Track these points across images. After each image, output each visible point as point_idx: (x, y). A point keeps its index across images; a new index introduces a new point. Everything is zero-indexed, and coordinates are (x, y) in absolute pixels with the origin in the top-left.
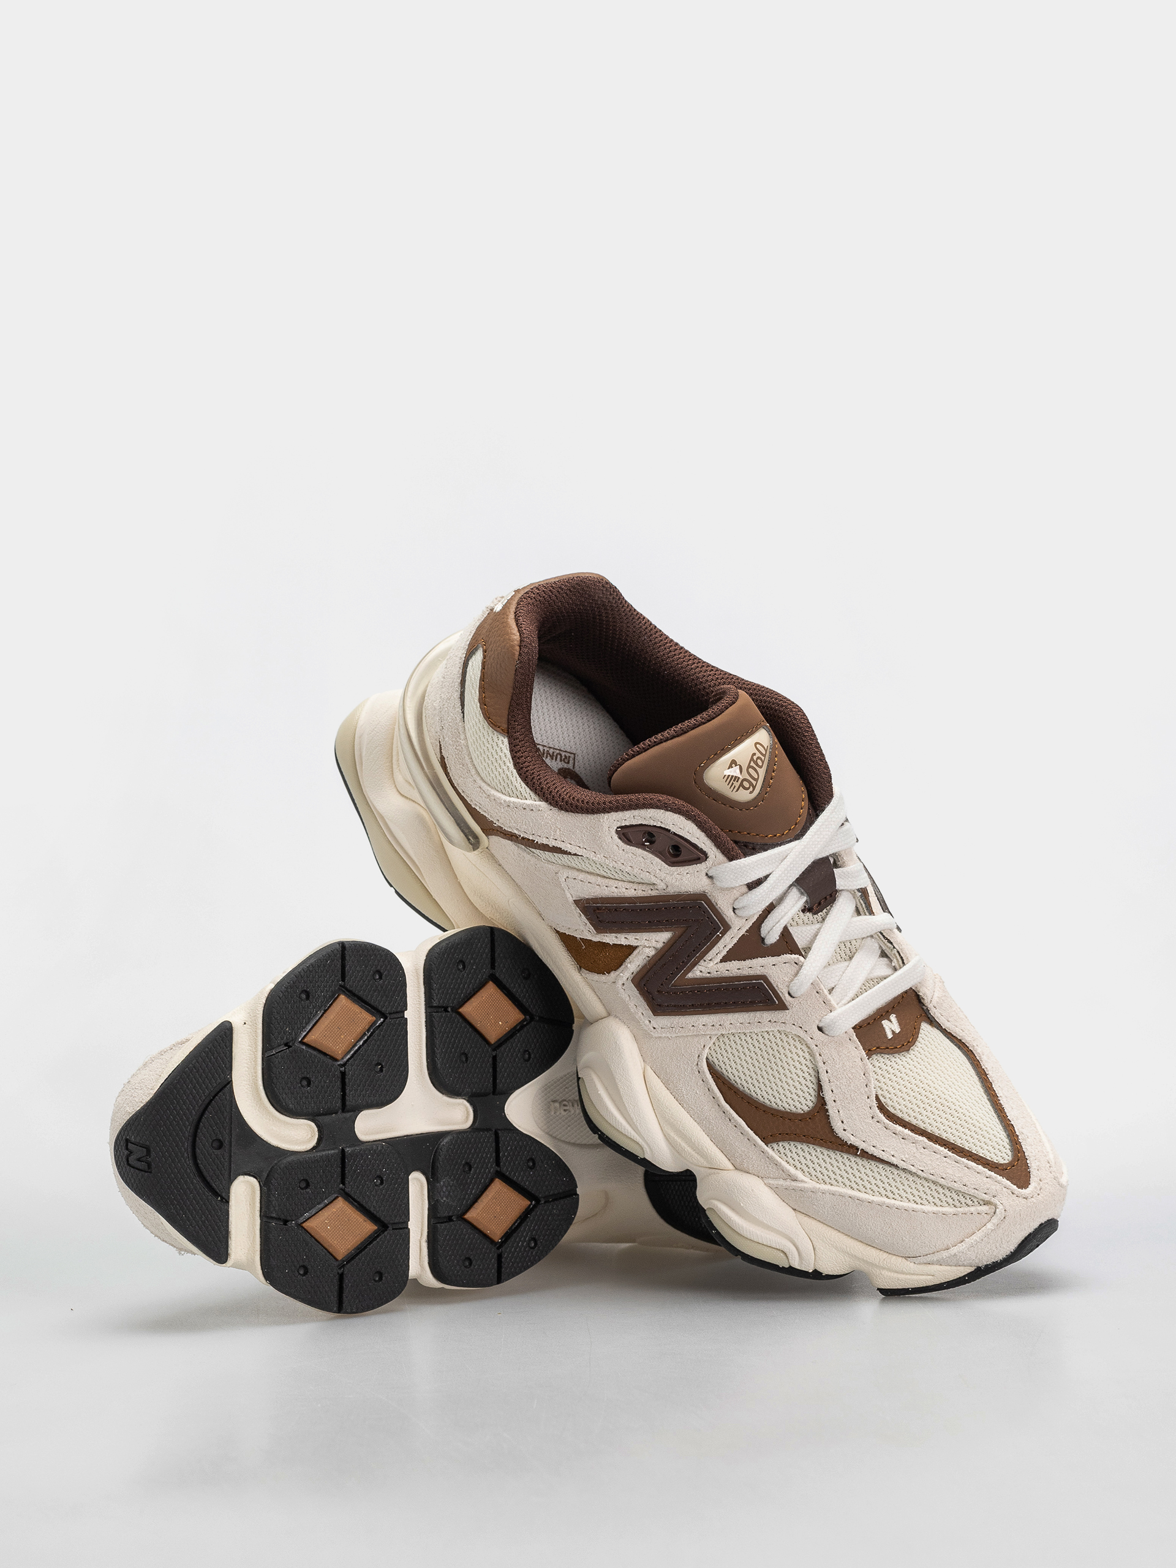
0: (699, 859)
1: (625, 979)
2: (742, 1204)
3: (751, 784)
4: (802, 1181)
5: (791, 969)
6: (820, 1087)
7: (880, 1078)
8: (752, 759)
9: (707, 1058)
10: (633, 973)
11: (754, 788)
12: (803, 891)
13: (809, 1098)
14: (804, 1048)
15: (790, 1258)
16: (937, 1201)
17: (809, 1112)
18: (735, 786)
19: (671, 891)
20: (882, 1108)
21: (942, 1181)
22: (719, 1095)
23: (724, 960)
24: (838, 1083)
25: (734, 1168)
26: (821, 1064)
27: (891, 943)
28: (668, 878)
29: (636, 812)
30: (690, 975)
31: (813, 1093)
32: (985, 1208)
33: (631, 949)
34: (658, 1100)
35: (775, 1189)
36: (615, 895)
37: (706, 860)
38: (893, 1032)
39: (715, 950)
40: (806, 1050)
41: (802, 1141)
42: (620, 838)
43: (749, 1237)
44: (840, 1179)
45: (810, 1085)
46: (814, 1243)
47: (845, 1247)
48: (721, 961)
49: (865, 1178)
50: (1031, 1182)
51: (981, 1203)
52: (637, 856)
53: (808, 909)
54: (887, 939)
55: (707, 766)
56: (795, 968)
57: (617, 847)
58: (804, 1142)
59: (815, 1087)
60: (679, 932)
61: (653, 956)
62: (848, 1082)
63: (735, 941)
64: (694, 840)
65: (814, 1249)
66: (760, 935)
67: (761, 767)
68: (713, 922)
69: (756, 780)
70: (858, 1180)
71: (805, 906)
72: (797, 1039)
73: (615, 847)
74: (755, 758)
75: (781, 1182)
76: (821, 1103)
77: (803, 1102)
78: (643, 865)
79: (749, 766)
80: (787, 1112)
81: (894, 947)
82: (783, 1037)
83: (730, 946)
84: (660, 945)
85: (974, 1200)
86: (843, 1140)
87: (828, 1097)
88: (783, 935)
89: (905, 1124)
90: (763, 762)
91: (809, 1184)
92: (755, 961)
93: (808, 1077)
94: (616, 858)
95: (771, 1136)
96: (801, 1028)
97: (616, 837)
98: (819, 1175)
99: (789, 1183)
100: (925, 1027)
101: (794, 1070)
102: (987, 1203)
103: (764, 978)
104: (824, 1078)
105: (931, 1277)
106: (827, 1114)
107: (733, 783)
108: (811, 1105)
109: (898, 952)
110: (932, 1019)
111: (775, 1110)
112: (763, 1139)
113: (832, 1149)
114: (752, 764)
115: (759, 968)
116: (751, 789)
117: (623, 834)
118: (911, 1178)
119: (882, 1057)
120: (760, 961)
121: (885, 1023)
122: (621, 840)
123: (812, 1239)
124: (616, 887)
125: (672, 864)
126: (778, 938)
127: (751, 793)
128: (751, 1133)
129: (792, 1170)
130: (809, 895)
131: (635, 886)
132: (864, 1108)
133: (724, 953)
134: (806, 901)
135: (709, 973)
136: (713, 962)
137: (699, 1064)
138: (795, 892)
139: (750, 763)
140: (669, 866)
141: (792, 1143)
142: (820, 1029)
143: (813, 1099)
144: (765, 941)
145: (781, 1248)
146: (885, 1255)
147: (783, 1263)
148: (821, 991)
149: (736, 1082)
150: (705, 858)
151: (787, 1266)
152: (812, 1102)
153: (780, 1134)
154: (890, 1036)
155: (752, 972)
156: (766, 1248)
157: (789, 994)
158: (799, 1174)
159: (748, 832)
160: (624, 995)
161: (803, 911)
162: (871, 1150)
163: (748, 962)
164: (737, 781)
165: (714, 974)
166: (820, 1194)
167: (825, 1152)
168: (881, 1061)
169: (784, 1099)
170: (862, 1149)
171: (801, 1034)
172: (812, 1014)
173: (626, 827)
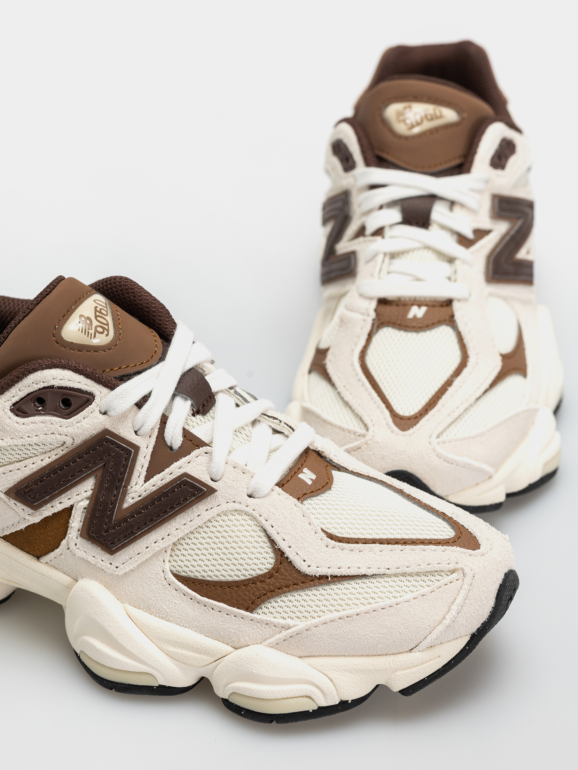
0: (88, 400)
1: (75, 538)
2: (254, 672)
3: (104, 328)
4: (294, 626)
5: (203, 459)
6: (272, 542)
7: (318, 516)
8: (96, 311)
9: (171, 571)
10: (79, 531)
11: (108, 331)
12: (185, 396)
13: (267, 556)
14: (245, 517)
15: (315, 699)
16: (412, 588)
17: (273, 568)
18: (91, 334)
19: (78, 441)
20: (331, 537)
21: (408, 570)
22: (194, 593)
23: (147, 479)
24: (286, 531)
25: (235, 649)
26: (264, 522)
27: (277, 419)
28: (70, 430)
29: (19, 385)
30: (125, 505)
31: (270, 550)
32: (455, 575)
33: (68, 511)
34: (148, 626)
35: (276, 646)
36: (35, 470)
37: (94, 399)
38: (312, 480)
39: (136, 474)
40: (247, 518)
41: (278, 595)
42: (17, 416)
43: (273, 697)
44: (325, 609)
45: (265, 545)
46: (329, 675)
47: (356, 666)
48: (145, 481)
49: (345, 597)
50: (480, 543)
51: (449, 573)
52: (37, 423)
53: (196, 412)
54: (272, 417)
55: (61, 328)
56: (206, 457)
57: (17, 424)
58: (281, 594)
59: (268, 544)
60: (99, 474)
61: (88, 505)
62: (293, 526)
63: (148, 458)
64: (76, 386)
65: (331, 681)
66: (166, 444)
67: (107, 315)
68: (123, 449)
69: (107, 324)
70: (340, 602)
71: (193, 410)
72: (236, 513)
73: (16, 425)
74: (98, 309)
75: (278, 636)
76: (280, 554)
77: (265, 561)
78: (45, 429)
79: (96, 317)
80: (256, 577)
81: (280, 421)
82: (224, 517)
83: (146, 465)
84: (90, 493)
85: (442, 574)
86: (312, 576)
87: (283, 546)
88: (185, 437)
89: (356, 541)
90: (107, 312)
91: (301, 625)
92: (172, 466)
93: (260, 540)
94: (20, 434)
95: (252, 604)
96: (235, 502)
97: (11, 415)
98: (306, 614)
99: (285, 633)
100: (335, 473)
101: (245, 540)
102: (453, 572)
103: (185, 475)
104: (271, 531)
105: (438, 659)
106: (289, 560)
107: (88, 332)
108: (272, 561)
109: (285, 423)
110: (338, 466)
111: (245, 580)
112: (247, 610)
113: (307, 587)
114: (98, 314)
115: (178, 470)
116: (106, 332)
117: (18, 410)
118: (381, 580)
119: (312, 500)
120: (176, 465)
121: (301, 476)
122: (18, 416)
123: (326, 672)
124: (33, 463)
125: (68, 416)
126: (182, 439)
127: (107, 335)
128: (235, 610)
129: (282, 622)
130: (192, 398)
131: (48, 455)
132: (317, 541)
133: (144, 473)
134: (192, 405)
135: (140, 496)
136: (139, 485)
137: (166, 577)
138: (179, 400)
139: (95, 313)
140: (67, 419)
141: (272, 601)
142: (250, 496)
143: (272, 555)
144: (173, 447)
145: (304, 693)
146: (392, 657)
147: (311, 707)
148: (237, 465)
149: (203, 577)
150: (92, 399)
151: (316, 708)
152: (272, 558)
153: (258, 598)
154: (310, 482)
155: (173, 477)
156: (291, 700)
157: (212, 479)
158: (289, 622)
159: (119, 367)
160: (80, 553)
161: (193, 415)
162: (338, 572)
163: (167, 470)
164: (91, 329)
165: (144, 494)
166: (314, 628)
167: (302, 593)
168: (311, 503)
169: (248, 567)
170: (331, 576)
171: (237, 506)
172: (238, 485)
173: (17, 403)
